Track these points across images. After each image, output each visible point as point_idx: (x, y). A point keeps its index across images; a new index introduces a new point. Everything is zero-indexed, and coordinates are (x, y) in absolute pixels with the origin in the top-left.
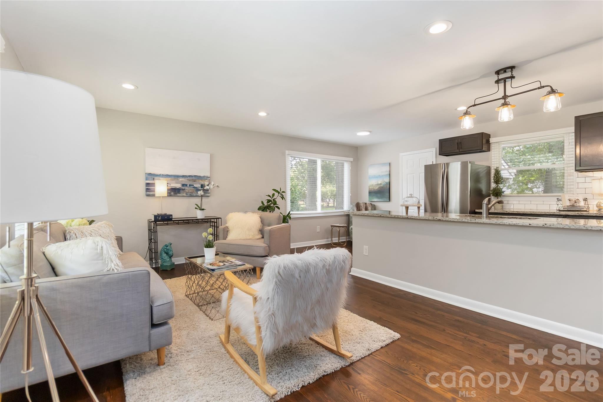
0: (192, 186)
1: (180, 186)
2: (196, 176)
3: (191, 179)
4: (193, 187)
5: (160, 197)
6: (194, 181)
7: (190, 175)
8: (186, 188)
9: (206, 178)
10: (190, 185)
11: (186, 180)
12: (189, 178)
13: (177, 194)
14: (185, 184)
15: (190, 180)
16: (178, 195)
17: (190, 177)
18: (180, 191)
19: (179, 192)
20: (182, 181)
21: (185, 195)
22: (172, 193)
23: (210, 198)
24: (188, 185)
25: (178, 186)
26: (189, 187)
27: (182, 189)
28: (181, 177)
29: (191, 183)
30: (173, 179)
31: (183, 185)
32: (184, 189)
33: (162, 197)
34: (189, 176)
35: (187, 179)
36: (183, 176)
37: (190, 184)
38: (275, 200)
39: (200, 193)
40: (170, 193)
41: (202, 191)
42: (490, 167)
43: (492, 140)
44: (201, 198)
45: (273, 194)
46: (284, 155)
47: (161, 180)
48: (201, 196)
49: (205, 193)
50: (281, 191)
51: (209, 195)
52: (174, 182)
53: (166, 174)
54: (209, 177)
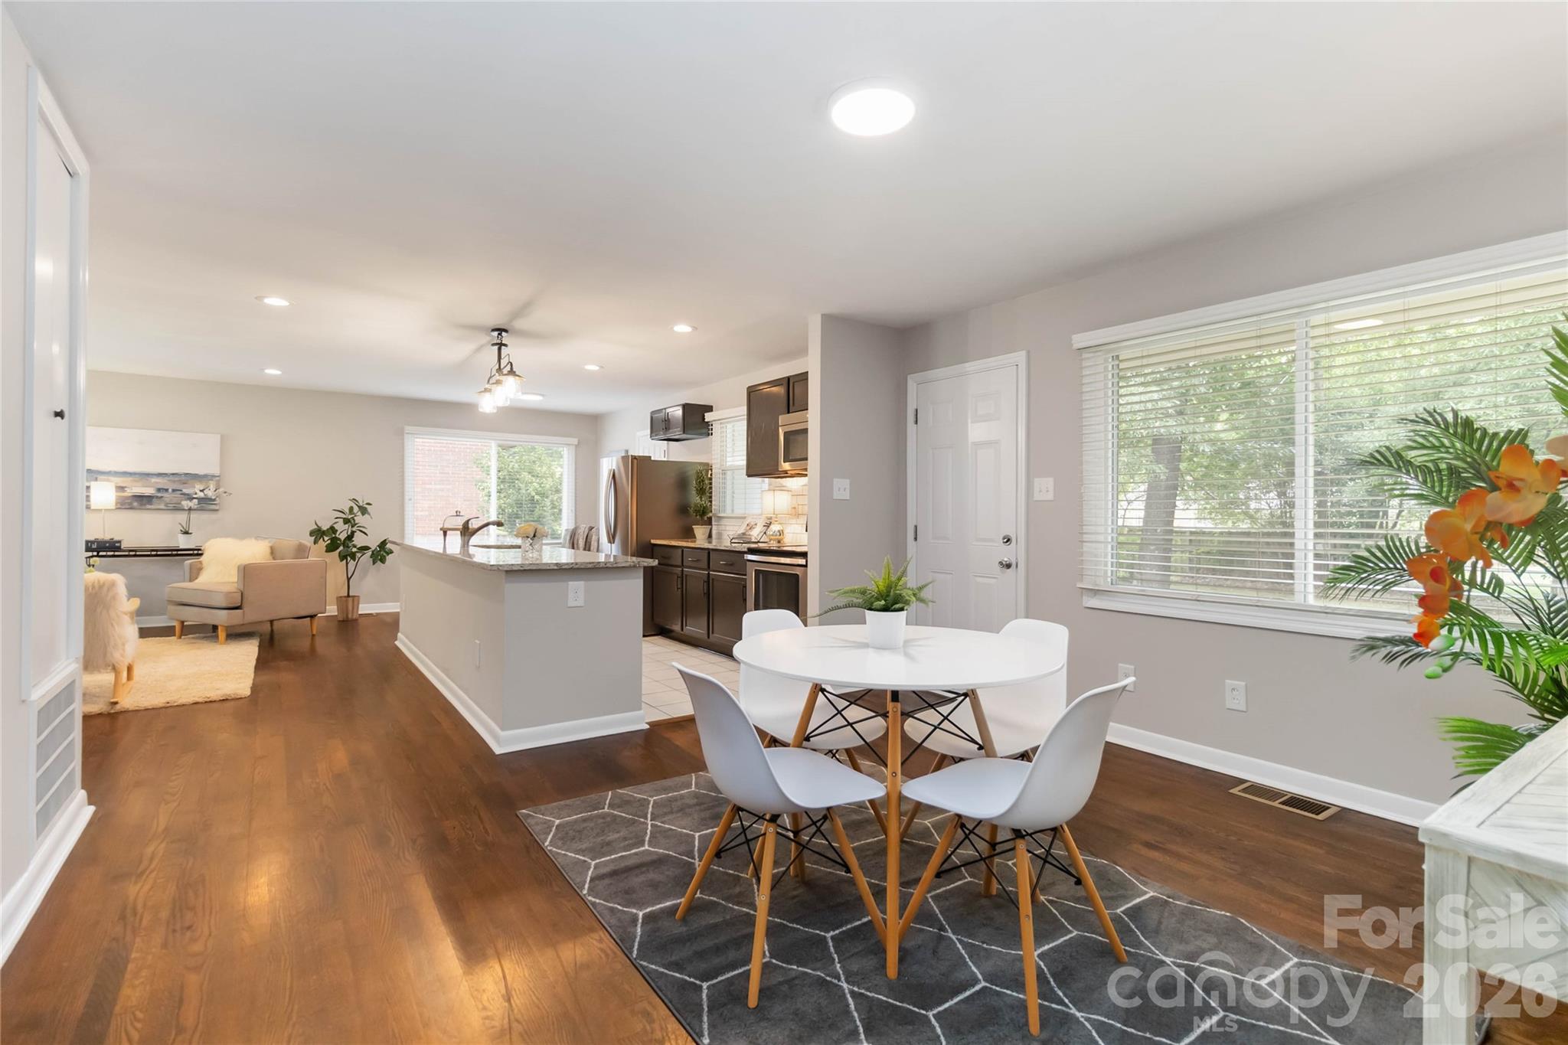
0: (180, 492)
1: (153, 492)
2: (187, 474)
3: (176, 479)
4: (182, 494)
5: (101, 510)
6: (185, 483)
7: (174, 472)
8: (165, 495)
9: (210, 478)
10: (174, 490)
11: (166, 481)
12: (171, 478)
13: (145, 505)
14: (163, 489)
15: (174, 481)
16: (149, 507)
17: (175, 476)
18: (153, 500)
19: (150, 503)
20: (157, 483)
21: (162, 507)
22: (135, 504)
23: (219, 515)
24: (170, 490)
25: (149, 491)
26: (171, 494)
27: (157, 497)
28: (155, 477)
29: (176, 486)
30: (136, 479)
31: (159, 490)
32: (162, 497)
33: (105, 510)
34: (173, 474)
35: (168, 480)
36: (160, 475)
37: (174, 488)
38: (355, 518)
39: (186, 504)
40: (130, 504)
41: (196, 501)
42: (707, 464)
43: (708, 417)
44: (189, 513)
45: (351, 509)
46: (400, 434)
47: (104, 480)
48: (190, 509)
49: (206, 504)
50: (365, 502)
51: (217, 507)
52: (140, 484)
53: (122, 471)
54: (218, 477)
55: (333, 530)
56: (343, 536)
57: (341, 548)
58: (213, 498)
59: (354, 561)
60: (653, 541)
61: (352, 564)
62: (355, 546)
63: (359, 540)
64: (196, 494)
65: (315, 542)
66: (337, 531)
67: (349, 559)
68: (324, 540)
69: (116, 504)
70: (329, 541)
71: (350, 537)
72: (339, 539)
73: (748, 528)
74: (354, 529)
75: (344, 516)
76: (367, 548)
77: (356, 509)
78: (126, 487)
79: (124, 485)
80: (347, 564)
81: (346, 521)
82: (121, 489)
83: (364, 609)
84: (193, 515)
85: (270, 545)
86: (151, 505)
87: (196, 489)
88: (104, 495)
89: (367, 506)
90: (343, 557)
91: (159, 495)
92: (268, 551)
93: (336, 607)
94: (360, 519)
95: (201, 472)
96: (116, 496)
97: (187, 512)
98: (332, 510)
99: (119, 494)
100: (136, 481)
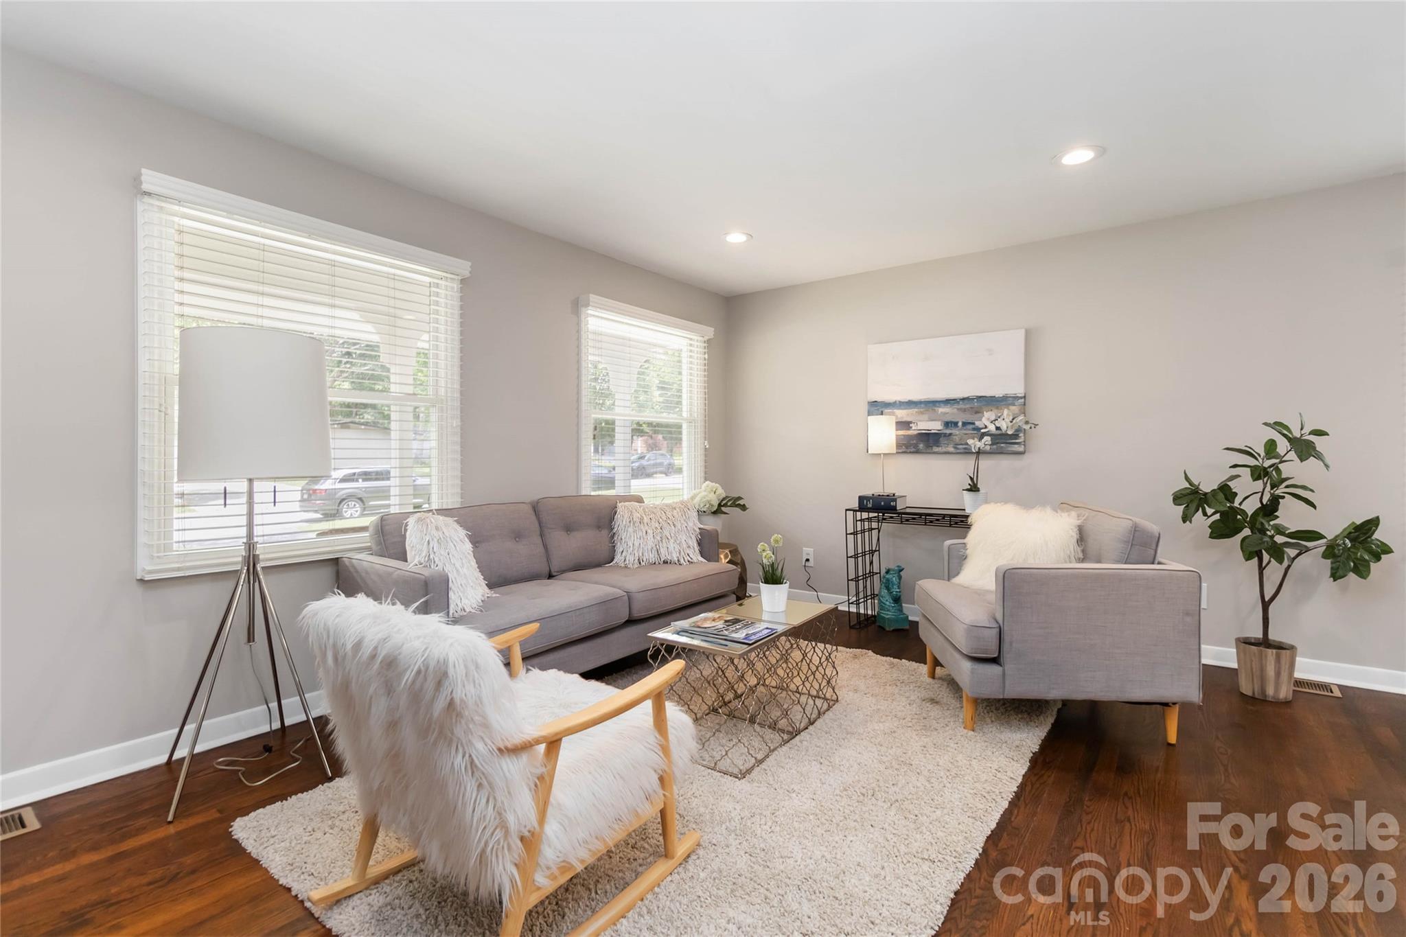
0: (971, 426)
1: (940, 427)
2: (981, 397)
3: (968, 406)
4: (974, 429)
5: (880, 454)
6: (977, 412)
7: (966, 396)
8: (954, 431)
9: (1010, 401)
10: (964, 424)
11: (956, 410)
12: (962, 406)
13: (932, 447)
14: (951, 422)
15: (965, 410)
16: (936, 449)
17: (966, 401)
18: (941, 439)
19: (937, 443)
20: (945, 414)
21: (951, 449)
22: (921, 446)
23: (1026, 460)
24: (960, 424)
25: (936, 426)
26: (961, 430)
27: (945, 435)
28: (942, 405)
29: (968, 417)
30: (922, 410)
31: (947, 424)
32: (950, 434)
33: (884, 454)
34: (963, 399)
35: (958, 409)
36: (948, 402)
37: (964, 421)
38: (1280, 466)
39: (974, 444)
40: (915, 446)
41: (987, 439)
44: (977, 458)
45: (1271, 446)
47: (889, 414)
48: (979, 453)
49: (1004, 442)
50: (1307, 430)
51: (1021, 449)
52: (926, 417)
53: (907, 401)
54: (1021, 398)
55: (1226, 491)
56: (1251, 507)
57: (1247, 532)
58: (1010, 432)
59: (1280, 561)
61: (1274, 571)
62: (1280, 530)
63: (1291, 516)
64: (986, 427)
65: (1186, 518)
66: (1236, 494)
67: (1266, 557)
68: (1205, 514)
69: (899, 446)
70: (1217, 516)
71: (1270, 509)
72: (1244, 512)
74: (1279, 492)
75: (1252, 462)
76: (1313, 536)
77: (1283, 446)
78: (911, 422)
79: (909, 419)
80: (1261, 569)
81: (1259, 473)
82: (903, 425)
83: (1310, 670)
84: (986, 463)
85: (1079, 522)
86: (938, 446)
87: (987, 420)
88: (883, 434)
89: (1312, 438)
90: (1251, 552)
91: (948, 431)
92: (1074, 535)
94: (1293, 469)
95: (998, 393)
96: (897, 435)
97: (974, 457)
98: (1225, 449)
99: (901, 432)
100: (922, 413)
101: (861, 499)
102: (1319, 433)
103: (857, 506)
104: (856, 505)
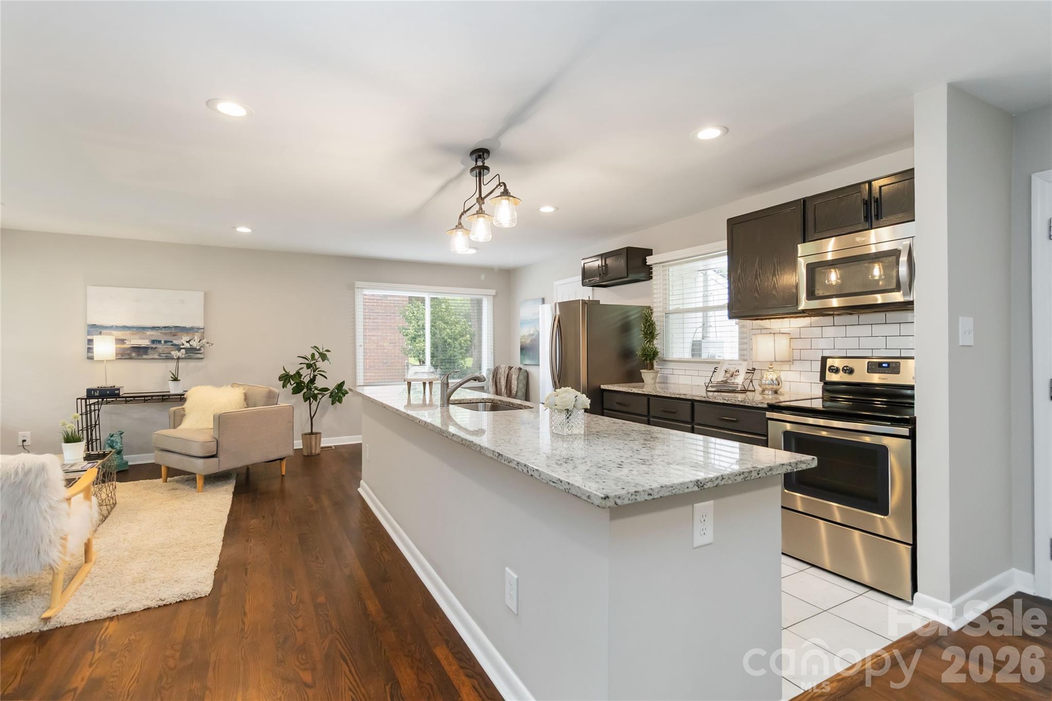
0: (171, 343)
1: (149, 343)
2: (176, 327)
3: (168, 331)
4: (172, 345)
5: (104, 361)
6: (174, 335)
7: (166, 326)
8: (158, 346)
9: (195, 330)
10: (166, 342)
11: (159, 334)
12: (163, 331)
13: (142, 355)
14: (157, 341)
15: (166, 334)
16: (145, 357)
17: (167, 329)
18: (149, 351)
19: (146, 353)
20: (152, 335)
21: (156, 356)
22: (134, 355)
23: (204, 363)
24: (163, 342)
25: (145, 343)
26: (163, 345)
27: (152, 348)
28: (149, 330)
29: (168, 338)
30: (132, 332)
31: (153, 342)
32: (156, 348)
33: (107, 361)
34: (165, 327)
35: (161, 333)
36: (153, 328)
37: (165, 340)
38: (316, 363)
39: (175, 354)
40: (129, 354)
41: (183, 351)
42: (649, 308)
43: (650, 260)
44: (178, 362)
45: (313, 355)
46: (352, 288)
47: (107, 334)
48: (179, 358)
49: (192, 353)
50: (324, 350)
51: (202, 356)
52: (137, 336)
53: (121, 326)
54: (202, 329)
55: (298, 374)
56: (306, 380)
57: (305, 390)
58: (198, 348)
59: (316, 401)
60: (603, 387)
61: (314, 404)
62: (316, 388)
63: (320, 383)
64: (183, 345)
65: (284, 386)
66: (302, 375)
67: (312, 399)
68: (291, 384)
69: (117, 355)
70: (295, 385)
71: (312, 381)
72: (304, 383)
73: (728, 375)
74: (315, 373)
75: (307, 362)
76: (326, 389)
77: (317, 356)
78: (125, 340)
79: (123, 338)
80: (310, 404)
81: (309, 366)
82: (122, 341)
83: (326, 442)
84: (182, 364)
85: (244, 391)
86: (146, 355)
87: (183, 340)
88: (105, 347)
89: (326, 353)
90: (306, 399)
91: (154, 346)
93: (301, 441)
94: (320, 364)
95: (188, 325)
96: (116, 348)
97: (176, 361)
98: (299, 357)
99: (119, 346)
100: (134, 334)
101: (89, 391)
102: (328, 351)
103: (86, 394)
104: (84, 395)
